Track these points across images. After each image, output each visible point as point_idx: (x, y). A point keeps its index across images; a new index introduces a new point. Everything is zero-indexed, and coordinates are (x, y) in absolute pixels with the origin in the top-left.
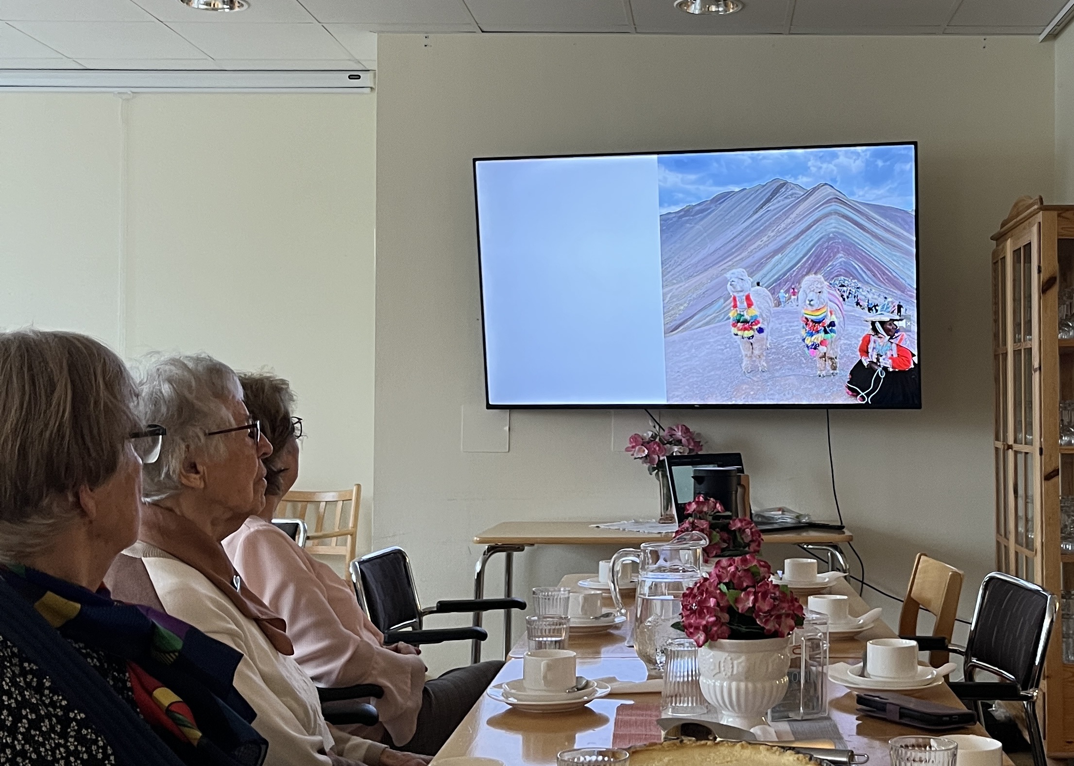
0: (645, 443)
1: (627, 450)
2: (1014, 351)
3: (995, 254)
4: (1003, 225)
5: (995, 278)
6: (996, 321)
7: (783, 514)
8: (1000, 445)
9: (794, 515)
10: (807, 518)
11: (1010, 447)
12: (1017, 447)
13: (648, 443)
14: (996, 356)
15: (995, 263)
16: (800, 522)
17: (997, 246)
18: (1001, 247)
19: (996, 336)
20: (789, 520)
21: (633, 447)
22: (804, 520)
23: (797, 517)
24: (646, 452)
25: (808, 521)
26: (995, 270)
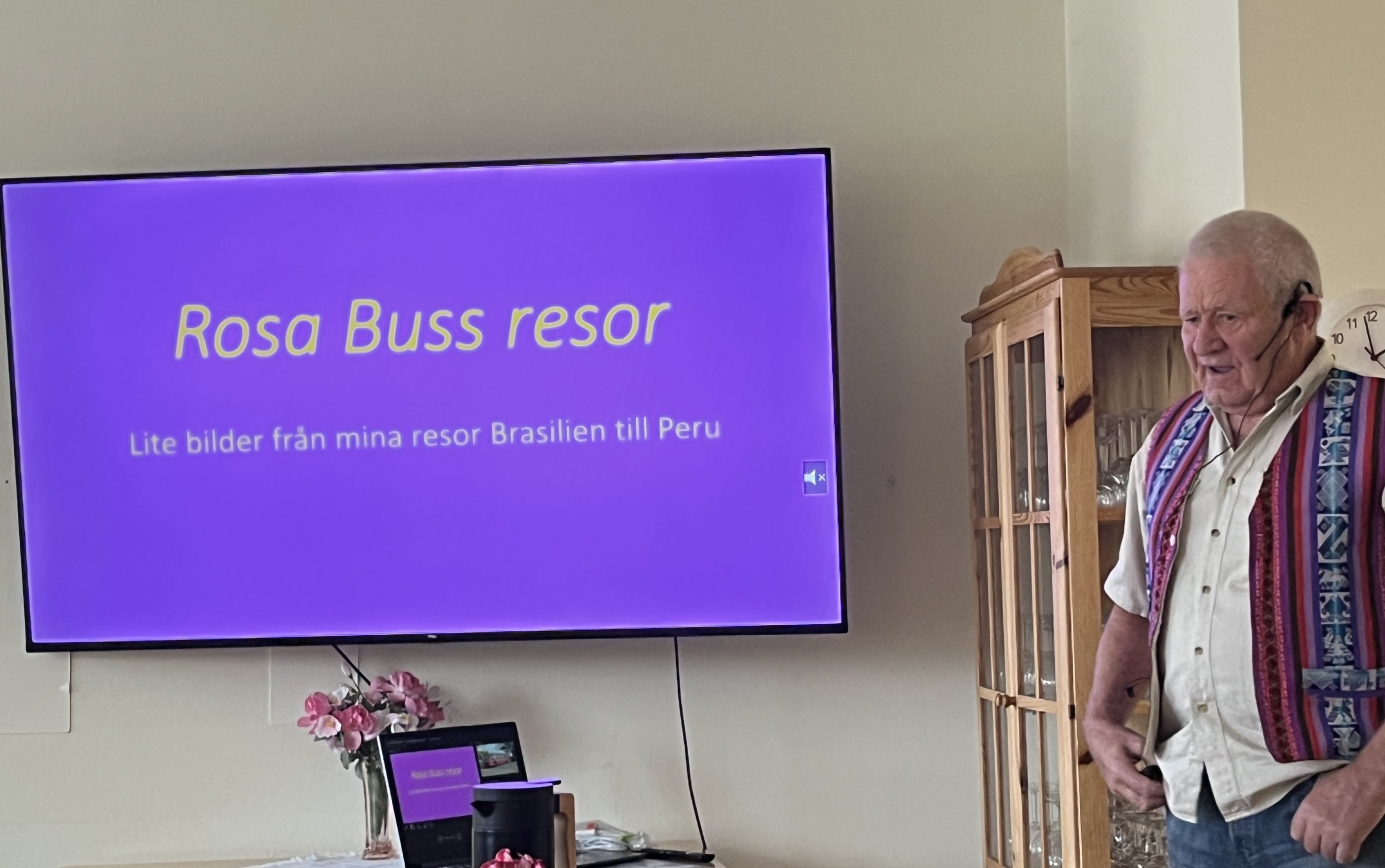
0: (336, 711)
1: (301, 723)
2: (1015, 528)
3: (971, 347)
4: (984, 298)
5: (974, 392)
6: (977, 468)
7: (597, 834)
8: (991, 695)
9: (620, 836)
10: (642, 841)
11: (1011, 701)
12: (1024, 701)
13: (342, 709)
14: (979, 534)
15: (972, 365)
16: (629, 849)
17: (974, 333)
18: (983, 337)
19: (977, 495)
20: (609, 846)
21: (313, 718)
22: (638, 846)
23: (625, 839)
24: (339, 726)
25: (645, 847)
26: (972, 377)
